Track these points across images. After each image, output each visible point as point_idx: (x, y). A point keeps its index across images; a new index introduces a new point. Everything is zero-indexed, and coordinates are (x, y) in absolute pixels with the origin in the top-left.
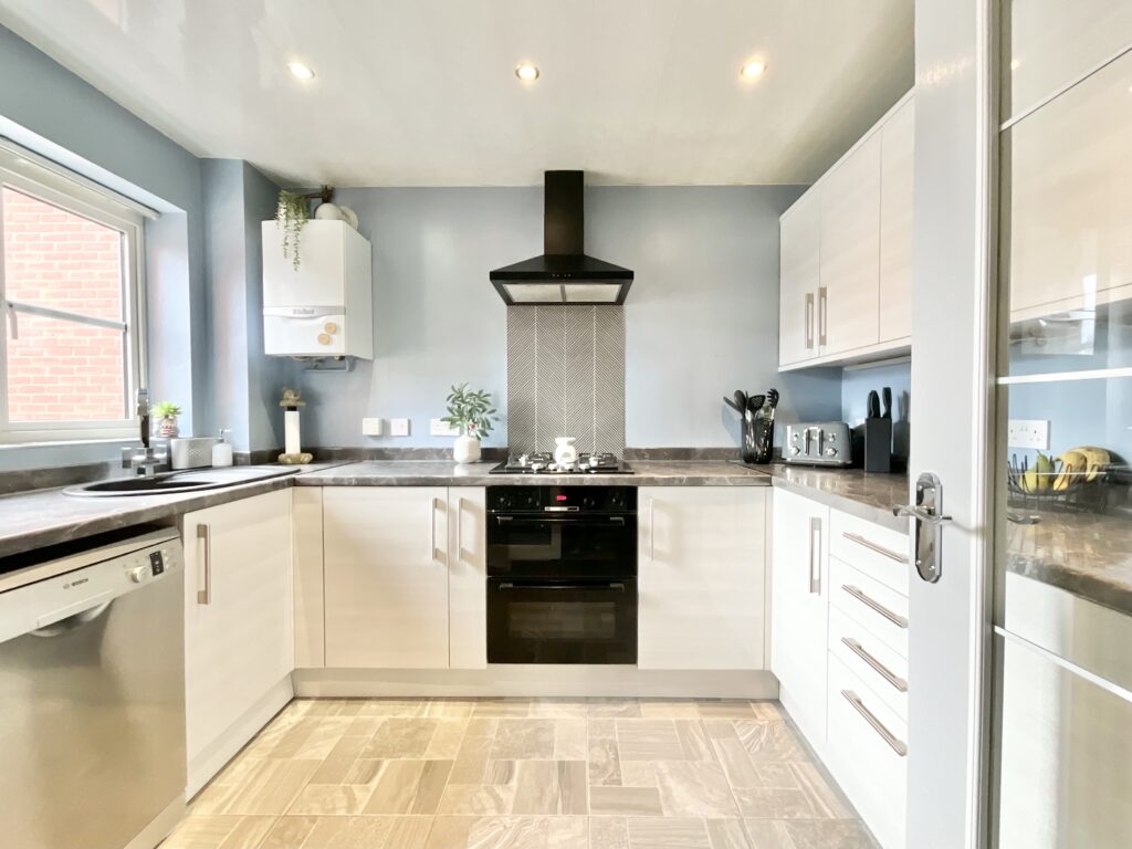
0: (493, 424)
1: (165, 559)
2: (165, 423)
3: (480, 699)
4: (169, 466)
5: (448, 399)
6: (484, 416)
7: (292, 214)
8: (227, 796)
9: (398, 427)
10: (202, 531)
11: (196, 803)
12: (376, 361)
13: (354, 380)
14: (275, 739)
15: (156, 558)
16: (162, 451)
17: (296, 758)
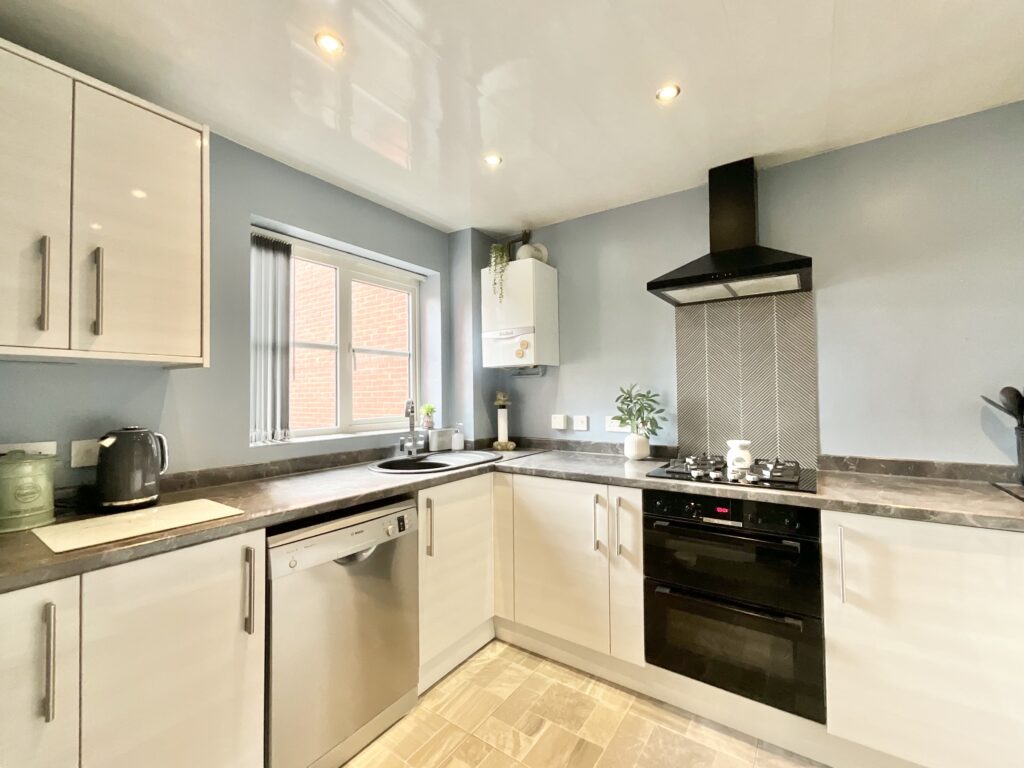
0: (660, 423)
1: (406, 521)
2: (427, 419)
3: (640, 696)
4: (427, 448)
5: (617, 400)
6: (652, 415)
7: (499, 260)
8: (441, 701)
9: (579, 423)
10: (429, 503)
11: (426, 697)
12: (562, 367)
13: (546, 383)
14: (477, 667)
15: (401, 520)
16: (421, 439)
17: (487, 689)
